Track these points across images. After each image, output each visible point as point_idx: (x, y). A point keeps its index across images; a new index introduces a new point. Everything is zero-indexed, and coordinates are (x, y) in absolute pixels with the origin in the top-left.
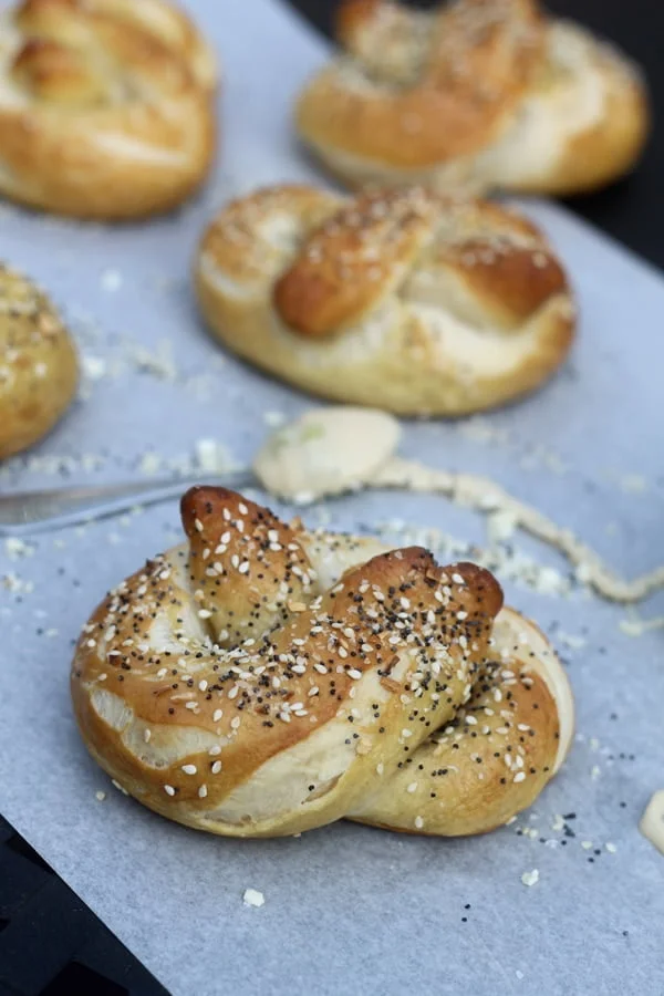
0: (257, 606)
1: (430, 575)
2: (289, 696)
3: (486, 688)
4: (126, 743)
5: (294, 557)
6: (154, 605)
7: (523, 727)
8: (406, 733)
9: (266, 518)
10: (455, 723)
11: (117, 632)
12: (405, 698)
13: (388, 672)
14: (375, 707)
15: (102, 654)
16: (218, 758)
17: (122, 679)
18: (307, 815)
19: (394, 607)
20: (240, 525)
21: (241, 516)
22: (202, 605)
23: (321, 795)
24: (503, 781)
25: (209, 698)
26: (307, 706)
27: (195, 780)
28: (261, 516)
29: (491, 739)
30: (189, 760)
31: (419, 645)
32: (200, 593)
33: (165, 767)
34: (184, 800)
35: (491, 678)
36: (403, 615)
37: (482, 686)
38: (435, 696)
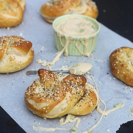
0: (51, 85)
1: (75, 78)
2: (57, 96)
3: (85, 94)
4: (34, 106)
5: (55, 78)
6: (36, 87)
7: (91, 98)
8: (75, 100)
9: (51, 72)
10: (81, 99)
11: (31, 91)
12: (74, 95)
13: (71, 92)
14: (70, 97)
15: (29, 94)
16: (48, 106)
17: (32, 97)
18: (62, 113)
19: (71, 83)
20: (47, 74)
21: (47, 72)
22: (43, 86)
23: (63, 110)
24: (89, 106)
25: (46, 98)
26: (60, 98)
27: (45, 110)
28: (50, 72)
29: (87, 100)
30: (44, 107)
31: (75, 88)
32: (42, 84)
33: (40, 109)
34: (44, 113)
35: (86, 92)
36: (72, 84)
38: (78, 95)
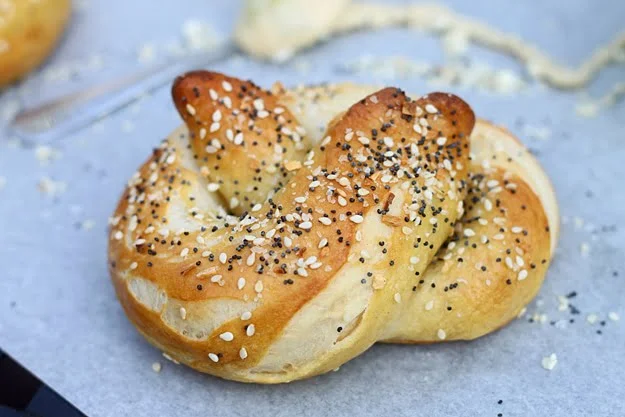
0: (258, 171)
1: (405, 111)
2: (302, 252)
3: (475, 200)
4: (166, 323)
5: (281, 119)
6: (166, 190)
7: (517, 230)
8: (414, 260)
9: (250, 89)
10: (456, 237)
11: (139, 221)
12: (406, 229)
13: (386, 209)
14: (382, 244)
15: (130, 244)
16: (251, 321)
17: (150, 265)
18: (341, 353)
19: (379, 148)
20: (228, 101)
21: (226, 93)
22: (210, 180)
23: (349, 333)
24: (508, 282)
25: (231, 269)
26: (320, 257)
27: (235, 345)
28: (244, 89)
29: (490, 246)
30: (225, 328)
31: (410, 177)
32: (205, 170)
33: (205, 339)
34: (229, 362)
35: (478, 190)
36: (389, 154)
37: (472, 199)
38: (433, 220)
